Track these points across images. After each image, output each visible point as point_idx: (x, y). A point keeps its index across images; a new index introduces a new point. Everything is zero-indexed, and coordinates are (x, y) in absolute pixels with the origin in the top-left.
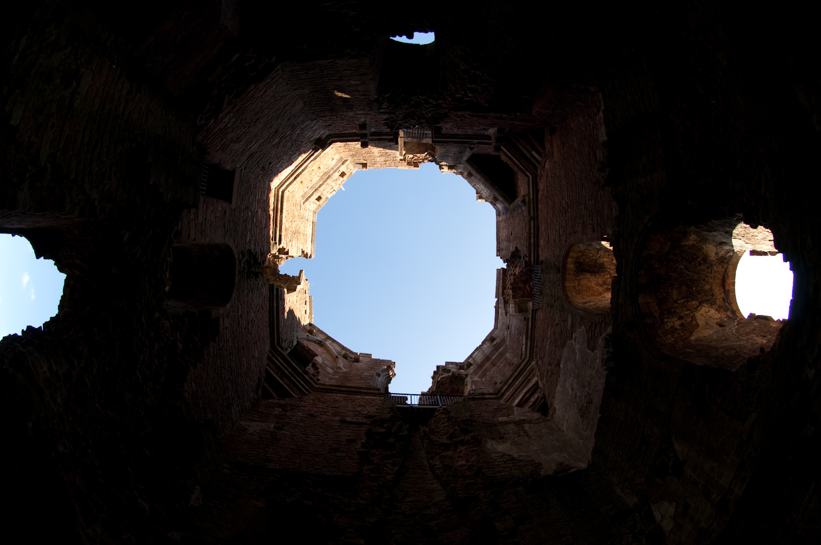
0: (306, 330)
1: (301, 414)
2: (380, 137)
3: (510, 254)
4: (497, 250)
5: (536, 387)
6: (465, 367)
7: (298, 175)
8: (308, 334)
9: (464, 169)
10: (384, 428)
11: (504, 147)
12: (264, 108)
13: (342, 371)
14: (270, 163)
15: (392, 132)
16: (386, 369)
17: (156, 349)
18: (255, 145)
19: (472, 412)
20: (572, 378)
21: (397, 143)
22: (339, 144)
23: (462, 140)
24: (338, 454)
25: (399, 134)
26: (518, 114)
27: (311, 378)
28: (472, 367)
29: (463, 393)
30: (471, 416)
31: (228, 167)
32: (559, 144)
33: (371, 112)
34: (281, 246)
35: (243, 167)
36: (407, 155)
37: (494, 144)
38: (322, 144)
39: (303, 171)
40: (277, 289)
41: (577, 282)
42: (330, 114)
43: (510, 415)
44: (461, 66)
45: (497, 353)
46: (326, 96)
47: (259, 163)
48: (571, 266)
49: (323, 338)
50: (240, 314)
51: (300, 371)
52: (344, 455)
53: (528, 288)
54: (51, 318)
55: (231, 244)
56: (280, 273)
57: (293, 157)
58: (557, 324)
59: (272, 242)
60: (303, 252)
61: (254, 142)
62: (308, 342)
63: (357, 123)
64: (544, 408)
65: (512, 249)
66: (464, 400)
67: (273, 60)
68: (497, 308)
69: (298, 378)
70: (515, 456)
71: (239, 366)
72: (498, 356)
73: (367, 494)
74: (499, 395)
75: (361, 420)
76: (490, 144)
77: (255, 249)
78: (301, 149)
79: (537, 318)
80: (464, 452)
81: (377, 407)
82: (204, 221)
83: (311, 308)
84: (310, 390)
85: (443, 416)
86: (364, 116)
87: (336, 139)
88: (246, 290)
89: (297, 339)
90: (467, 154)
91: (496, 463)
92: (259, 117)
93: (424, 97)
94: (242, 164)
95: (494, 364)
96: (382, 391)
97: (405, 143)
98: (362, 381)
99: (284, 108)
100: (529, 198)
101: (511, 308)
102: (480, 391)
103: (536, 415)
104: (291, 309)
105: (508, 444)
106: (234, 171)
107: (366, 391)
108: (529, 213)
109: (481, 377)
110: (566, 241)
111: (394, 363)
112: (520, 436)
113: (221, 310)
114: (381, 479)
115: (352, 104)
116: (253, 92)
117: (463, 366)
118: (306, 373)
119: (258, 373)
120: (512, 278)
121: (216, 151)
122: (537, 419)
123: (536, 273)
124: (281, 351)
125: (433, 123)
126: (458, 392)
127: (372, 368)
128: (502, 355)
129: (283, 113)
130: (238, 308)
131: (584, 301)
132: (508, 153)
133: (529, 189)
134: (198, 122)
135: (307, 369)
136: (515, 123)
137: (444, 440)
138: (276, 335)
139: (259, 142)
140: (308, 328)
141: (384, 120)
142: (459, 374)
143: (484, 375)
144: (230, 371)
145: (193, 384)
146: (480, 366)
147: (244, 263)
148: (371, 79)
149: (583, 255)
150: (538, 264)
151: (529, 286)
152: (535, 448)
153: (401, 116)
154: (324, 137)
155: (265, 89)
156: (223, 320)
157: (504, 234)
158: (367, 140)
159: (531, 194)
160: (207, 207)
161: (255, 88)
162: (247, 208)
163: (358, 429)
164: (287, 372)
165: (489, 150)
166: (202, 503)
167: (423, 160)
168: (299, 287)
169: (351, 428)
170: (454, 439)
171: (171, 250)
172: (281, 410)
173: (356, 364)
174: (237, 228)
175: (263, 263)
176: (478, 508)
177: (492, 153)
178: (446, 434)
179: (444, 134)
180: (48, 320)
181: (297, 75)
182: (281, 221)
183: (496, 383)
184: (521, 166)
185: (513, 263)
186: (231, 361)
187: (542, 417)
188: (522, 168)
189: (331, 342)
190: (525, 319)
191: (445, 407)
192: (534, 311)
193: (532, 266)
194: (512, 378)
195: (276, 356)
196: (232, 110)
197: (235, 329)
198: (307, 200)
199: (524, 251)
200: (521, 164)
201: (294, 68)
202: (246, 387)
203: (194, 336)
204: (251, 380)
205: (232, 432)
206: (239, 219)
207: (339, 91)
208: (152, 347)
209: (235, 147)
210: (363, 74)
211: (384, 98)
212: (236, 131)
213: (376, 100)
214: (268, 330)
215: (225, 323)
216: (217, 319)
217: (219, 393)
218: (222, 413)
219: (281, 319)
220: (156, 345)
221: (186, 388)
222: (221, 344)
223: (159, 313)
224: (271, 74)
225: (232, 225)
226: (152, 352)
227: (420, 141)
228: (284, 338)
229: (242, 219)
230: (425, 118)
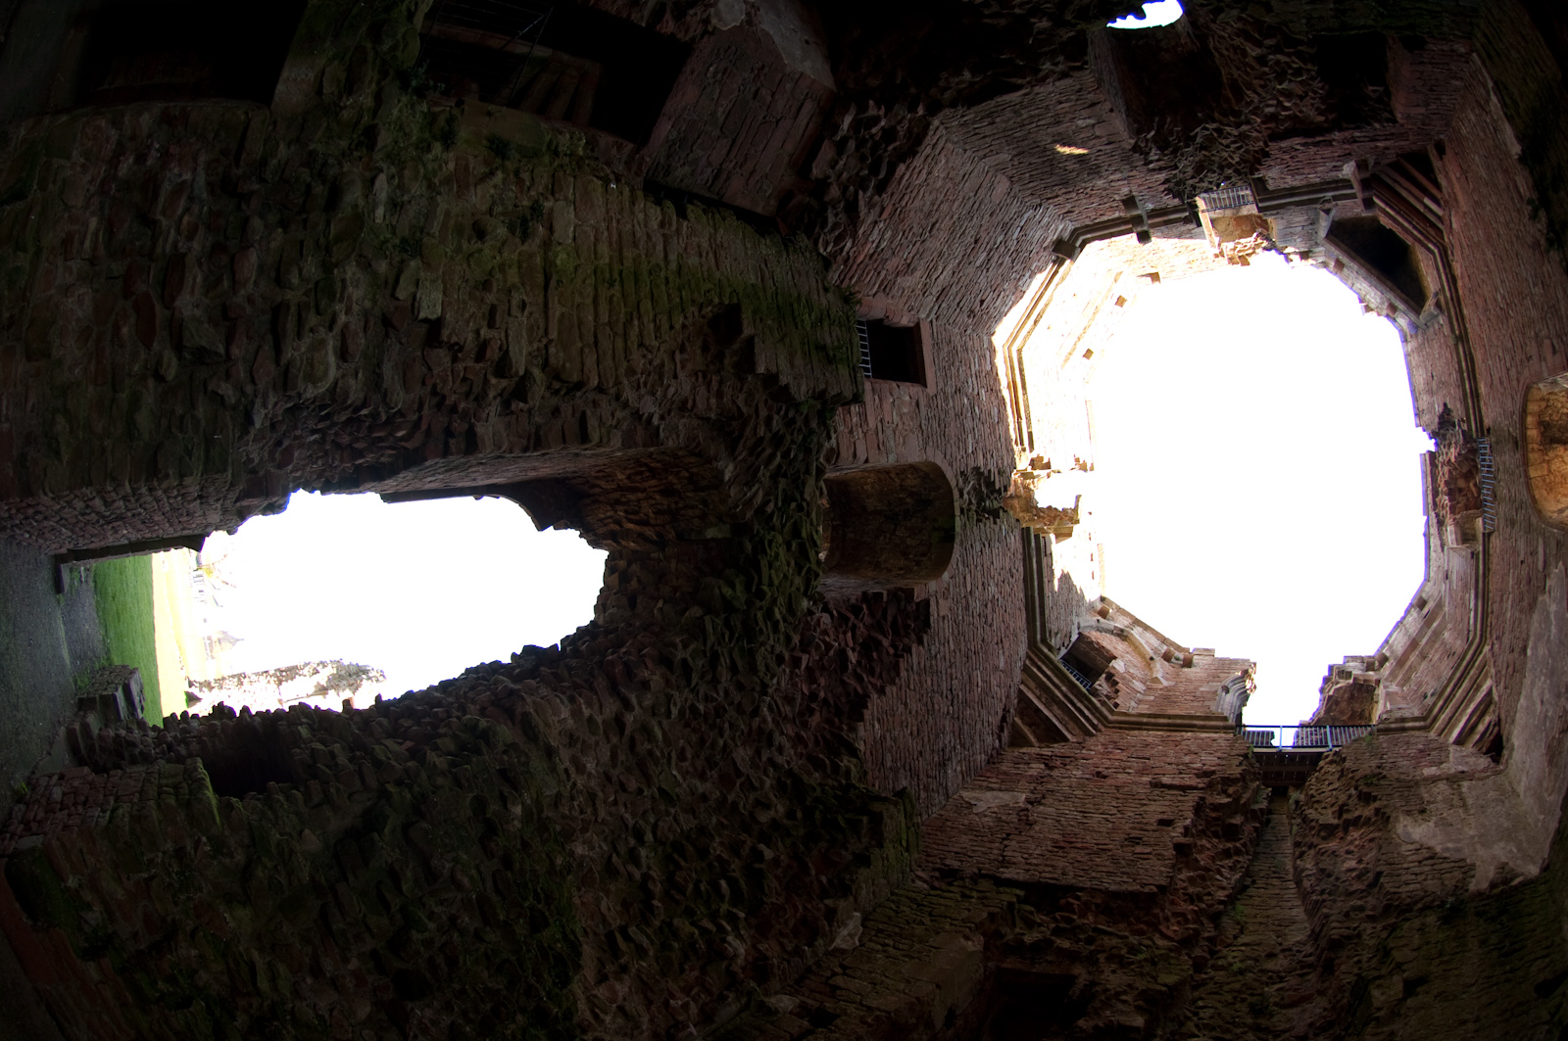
0: (1095, 611)
1: (1079, 773)
2: (1166, 218)
3: (1437, 420)
4: (1416, 415)
5: (1488, 700)
6: (1377, 664)
7: (1040, 316)
8: (1099, 618)
9: (1327, 254)
10: (1229, 796)
11: (1378, 198)
12: (938, 202)
13: (1161, 687)
14: (982, 302)
15: (1184, 204)
16: (1238, 677)
17: (803, 667)
18: (945, 273)
19: (1381, 758)
20: (1543, 678)
21: (1199, 225)
22: (1096, 244)
23: (1306, 197)
24: (1139, 849)
25: (1197, 206)
26: (1377, 126)
27: (1103, 703)
28: (1387, 664)
29: (1370, 720)
30: (1379, 767)
31: (905, 321)
32: (1458, 175)
33: (1134, 173)
34: (1034, 455)
35: (933, 316)
36: (1224, 245)
37: (1360, 195)
38: (1066, 249)
39: (1046, 305)
40: (1037, 537)
41: (1545, 465)
42: (1064, 191)
43: (1442, 763)
44: (1248, 49)
45: (1429, 633)
46: (1045, 159)
47: (961, 305)
48: (1533, 433)
49: (1126, 623)
50: (969, 589)
51: (1084, 690)
52: (1148, 850)
53: (1473, 489)
54: (578, 629)
55: (939, 461)
56: (1039, 506)
57: (1020, 283)
58: (1522, 562)
59: (1017, 449)
60: (1077, 460)
61: (940, 269)
62: (1099, 633)
63: (1117, 197)
64: (1495, 747)
65: (1438, 409)
66: (1370, 734)
67: (921, 111)
68: (1427, 535)
69: (1079, 705)
70: (1438, 849)
71: (968, 688)
72: (1430, 638)
73: (1175, 928)
74: (1429, 721)
75: (1190, 780)
76: (1353, 196)
77: (986, 465)
78: (1031, 265)
79: (1491, 552)
80: (1357, 843)
81: (1219, 754)
82: (879, 425)
83: (1102, 567)
84: (1100, 726)
85: (1332, 768)
86: (1126, 182)
87: (1089, 236)
88: (978, 543)
89: (1079, 628)
90: (1324, 226)
91: (1405, 866)
92: (934, 220)
93: (1215, 125)
94: (930, 312)
95: (1423, 657)
96: (1231, 722)
97: (1213, 221)
98: (1196, 704)
99: (975, 195)
100: (1445, 296)
101: (1450, 533)
102: (1398, 715)
103: (1484, 762)
104: (1065, 573)
105: (1431, 824)
106: (918, 325)
107: (1202, 723)
108: (1453, 330)
109: (1401, 685)
110: (1518, 381)
111: (1255, 664)
112: (1452, 806)
113: (933, 585)
114: (1205, 898)
115: (1095, 165)
116: (906, 177)
117: (1373, 663)
118: (1095, 693)
119: (1004, 698)
120: (1446, 469)
121: (874, 295)
122: (1482, 771)
123: (1483, 455)
124: (1049, 653)
125: (1248, 169)
126: (1360, 718)
127: (1215, 677)
128: (1437, 634)
129: (977, 204)
130: (965, 578)
131: (1560, 506)
132: (1388, 209)
133: (1440, 278)
134: (821, 250)
135: (1096, 685)
136: (1379, 144)
137: (1329, 817)
138: (1038, 624)
139: (951, 266)
140: (1099, 606)
141: (1164, 183)
142: (1365, 681)
143: (1406, 680)
144: (950, 697)
145: (877, 726)
146: (1401, 662)
147: (968, 493)
148: (1111, 110)
149: (1547, 406)
150: (1483, 435)
151: (1475, 485)
152: (1472, 833)
153: (1190, 171)
154: (1066, 235)
155: (926, 166)
156: (937, 602)
157: (1421, 378)
158: (1145, 228)
159: (1446, 288)
160: (880, 400)
161: (908, 168)
162: (958, 390)
163: (1180, 798)
164: (1059, 695)
165: (1352, 208)
166: (857, 943)
167: (1254, 249)
168: (1076, 527)
169: (1169, 797)
170: (1345, 816)
171: (824, 486)
172: (1042, 766)
173: (1186, 670)
174: (947, 430)
175: (1006, 490)
176: (1356, 959)
177: (1364, 215)
178: (1332, 806)
179: (1273, 191)
180: (572, 631)
181: (978, 131)
182: (1027, 407)
183: (1425, 697)
184: (1415, 232)
185: (1444, 437)
186: (952, 680)
187: (1492, 765)
188: (1419, 236)
189: (1140, 629)
190: (1472, 554)
191: (1337, 749)
192: (1487, 536)
193: (1475, 441)
194: (1452, 684)
195: (1039, 663)
196: (880, 216)
197: (960, 618)
198: (1067, 360)
199: (1458, 412)
200: (1415, 227)
201: (966, 119)
202: (979, 726)
203: (880, 637)
204: (989, 713)
205: (943, 813)
206: (947, 412)
207: (1064, 145)
208: (796, 662)
209: (907, 282)
210: (1093, 105)
211: (1147, 141)
212: (901, 254)
213: (1135, 149)
214: (1024, 616)
215: (940, 609)
216: (926, 603)
217: (926, 739)
218: (928, 776)
219: (1047, 592)
220: (805, 658)
221: (861, 732)
222: (933, 648)
223: (809, 600)
224: (928, 138)
225: (935, 425)
226: (797, 671)
227: (1238, 212)
228: (1054, 629)
229: (952, 412)
230: (1230, 165)
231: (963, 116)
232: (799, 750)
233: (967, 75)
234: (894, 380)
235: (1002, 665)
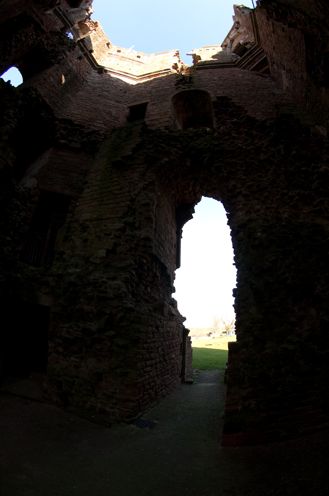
0: (226, 48)
2: (84, 47)
7: (125, 73)
8: (227, 47)
12: (87, 110)
14: (121, 90)
15: (78, 45)
17: (236, 135)
18: (111, 103)
21: (84, 38)
25: (78, 40)
31: (127, 111)
33: (68, 60)
34: (171, 68)
35: (126, 103)
36: (91, 30)
38: (101, 70)
39: (121, 72)
40: (200, 65)
42: (80, 76)
46: (68, 85)
47: (122, 96)
49: (228, 39)
50: (215, 85)
51: (250, 51)
55: (172, 96)
57: (114, 80)
59: (169, 73)
61: (109, 104)
62: (232, 47)
63: (79, 62)
67: (57, 122)
71: (248, 85)
77: (174, 82)
82: (159, 115)
83: (211, 47)
86: (73, 61)
87: (95, 65)
88: (200, 83)
89: (231, 53)
92: (93, 109)
93: (46, 46)
97: (83, 35)
99: (84, 100)
104: (211, 57)
106: (129, 107)
113: (212, 96)
115: (67, 71)
119: (253, 75)
121: (119, 121)
124: (238, 61)
129: (87, 99)
130: (211, 86)
138: (228, 64)
139: (109, 101)
140: (224, 47)
141: (71, 52)
144: (251, 91)
145: (258, 113)
147: (184, 86)
148: (46, 74)
153: (65, 46)
155: (75, 116)
156: (218, 94)
158: (89, 51)
160: (151, 115)
162: (150, 93)
164: (251, 58)
167: (91, 22)
168: (197, 54)
174: (162, 95)
181: (61, 105)
186: (245, 90)
195: (241, 64)
197: (224, 87)
201: (57, 110)
202: (262, 83)
203: (229, 111)
204: (258, 79)
205: (290, 96)
206: (157, 95)
207: (62, 81)
208: (234, 137)
209: (114, 112)
210: (45, 79)
211: (56, 61)
212: (104, 116)
213: (59, 63)
214: (226, 69)
215: (220, 93)
216: (218, 98)
217: (264, 99)
218: (278, 99)
219: (218, 62)
220: (233, 135)
221: (259, 118)
222: (233, 95)
223: (215, 133)
224: (65, 118)
225: (161, 98)
226: (237, 137)
227: (78, 29)
228: (229, 60)
229: (156, 94)
230: (60, 37)
231: (57, 111)
232: (263, 138)
233: (42, 114)
234: (146, 111)
235: (241, 75)
